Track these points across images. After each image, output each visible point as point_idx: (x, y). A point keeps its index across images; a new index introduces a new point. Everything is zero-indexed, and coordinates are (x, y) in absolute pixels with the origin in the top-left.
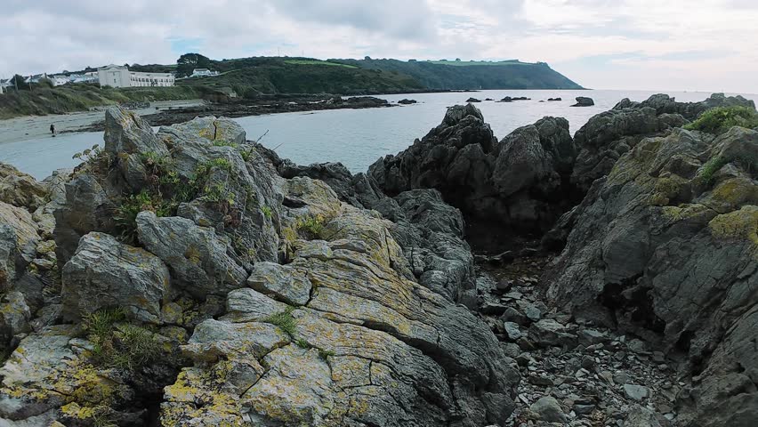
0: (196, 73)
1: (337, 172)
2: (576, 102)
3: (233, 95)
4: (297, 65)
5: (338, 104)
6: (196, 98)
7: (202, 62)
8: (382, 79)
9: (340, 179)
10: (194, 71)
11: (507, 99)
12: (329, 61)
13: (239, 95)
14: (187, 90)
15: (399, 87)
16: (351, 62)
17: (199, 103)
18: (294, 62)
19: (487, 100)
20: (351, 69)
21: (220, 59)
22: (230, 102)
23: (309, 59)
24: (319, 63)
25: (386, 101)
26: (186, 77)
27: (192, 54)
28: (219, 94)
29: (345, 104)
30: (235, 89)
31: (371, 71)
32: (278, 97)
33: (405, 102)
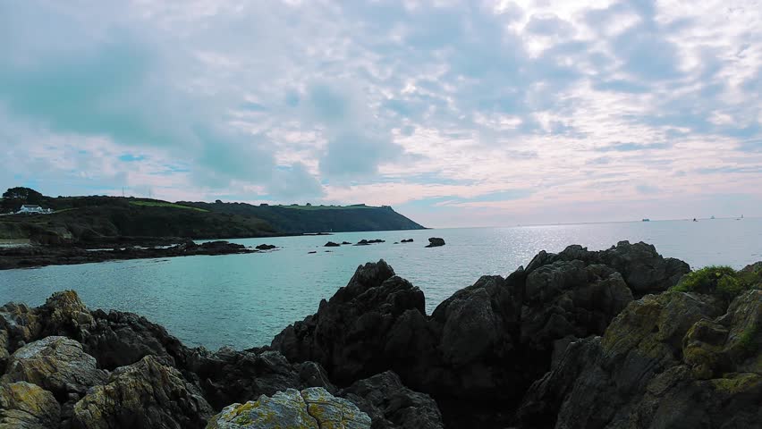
0: (24, 209)
1: (277, 364)
2: (429, 243)
3: (68, 236)
4: (144, 207)
5: (191, 250)
6: (22, 237)
7: (32, 197)
8: (235, 223)
9: (284, 375)
10: (23, 207)
11: (364, 242)
12: (178, 203)
13: (75, 235)
14: (11, 228)
15: (252, 231)
16: (201, 205)
17: (25, 244)
18: (140, 204)
19: (345, 243)
20: (202, 213)
21: (54, 196)
22: (64, 244)
23: (157, 201)
24: (167, 205)
25: (242, 246)
26: (12, 213)
27: (22, 189)
28: (50, 234)
29: (199, 249)
30: (70, 230)
31: (223, 214)
32: (121, 241)
33: (264, 247)
